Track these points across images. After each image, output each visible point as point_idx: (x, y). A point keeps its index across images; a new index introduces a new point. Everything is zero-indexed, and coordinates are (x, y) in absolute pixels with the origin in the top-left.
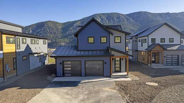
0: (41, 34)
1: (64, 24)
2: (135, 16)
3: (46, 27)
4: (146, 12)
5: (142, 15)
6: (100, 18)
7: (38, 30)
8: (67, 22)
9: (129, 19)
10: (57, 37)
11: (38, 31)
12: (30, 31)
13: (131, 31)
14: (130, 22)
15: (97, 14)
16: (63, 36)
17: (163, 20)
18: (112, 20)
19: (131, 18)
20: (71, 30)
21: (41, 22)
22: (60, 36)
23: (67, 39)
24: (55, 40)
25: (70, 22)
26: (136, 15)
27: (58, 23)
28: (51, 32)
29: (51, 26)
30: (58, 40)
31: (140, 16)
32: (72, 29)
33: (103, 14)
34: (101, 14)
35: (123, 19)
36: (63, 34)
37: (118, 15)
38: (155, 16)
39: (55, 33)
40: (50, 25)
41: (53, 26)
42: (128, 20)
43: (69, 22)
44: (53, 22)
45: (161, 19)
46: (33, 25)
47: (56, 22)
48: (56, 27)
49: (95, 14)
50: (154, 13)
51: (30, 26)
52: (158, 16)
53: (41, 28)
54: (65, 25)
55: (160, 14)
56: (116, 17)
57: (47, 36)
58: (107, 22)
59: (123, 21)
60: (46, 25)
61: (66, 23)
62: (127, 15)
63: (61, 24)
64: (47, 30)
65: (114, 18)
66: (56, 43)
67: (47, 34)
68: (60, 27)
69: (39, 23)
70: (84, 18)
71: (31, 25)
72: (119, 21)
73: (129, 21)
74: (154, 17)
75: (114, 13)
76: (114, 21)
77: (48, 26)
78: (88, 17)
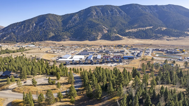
0: (44, 27)
1: (63, 16)
2: (127, 8)
3: (47, 20)
4: (137, 4)
5: (133, 8)
6: (96, 11)
7: (40, 23)
8: (66, 15)
9: (121, 12)
10: (59, 31)
12: (33, 24)
13: (122, 24)
14: (122, 15)
15: (93, 6)
16: (63, 29)
17: (151, 12)
18: (106, 13)
19: (123, 11)
20: (71, 23)
21: (42, 15)
22: (61, 29)
23: (68, 32)
24: (58, 33)
25: (68, 14)
26: (128, 8)
27: (57, 16)
28: (53, 26)
29: (52, 19)
30: (61, 34)
31: (131, 9)
32: (71, 22)
33: (98, 7)
34: (96, 6)
35: (116, 12)
36: (63, 27)
37: (111, 8)
38: (145, 9)
39: (56, 26)
40: (51, 19)
41: (53, 19)
42: (120, 12)
44: (53, 15)
45: (150, 12)
47: (56, 15)
48: (56, 20)
49: (90, 7)
50: (144, 6)
51: (32, 19)
52: (147, 9)
53: (43, 21)
54: (64, 18)
55: (149, 7)
56: (109, 10)
57: (50, 29)
58: (102, 15)
59: (116, 14)
61: (65, 15)
62: (120, 7)
63: (60, 16)
64: (49, 23)
65: (108, 11)
66: (59, 36)
67: (49, 27)
69: (39, 16)
70: (81, 11)
71: (33, 18)
72: (112, 14)
73: (121, 14)
74: (143, 10)
75: (108, 6)
76: (108, 14)
77: (49, 20)
78: (84, 10)
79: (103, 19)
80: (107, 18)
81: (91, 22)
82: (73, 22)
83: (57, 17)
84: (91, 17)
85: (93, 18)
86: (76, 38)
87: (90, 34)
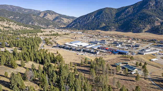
0: (99, 19)
1: (118, 9)
3: (103, 13)
8: (121, 8)
10: (110, 22)
11: (98, 16)
12: (92, 16)
16: (115, 21)
20: (123, 16)
21: (101, 9)
22: (113, 20)
23: (118, 23)
24: (109, 24)
25: (124, 7)
28: (106, 18)
32: (123, 14)
36: (115, 18)
39: (110, 18)
40: (106, 12)
41: (109, 12)
43: (122, 8)
44: (109, 9)
46: (95, 12)
48: (111, 13)
51: (93, 12)
53: (100, 14)
54: (119, 11)
57: (103, 21)
60: (103, 12)
63: (115, 9)
64: (104, 16)
66: (108, 26)
67: (103, 19)
68: (114, 13)
69: (99, 10)
77: (105, 13)
81: (144, 13)
82: (126, 14)
83: (113, 10)
84: (147, 8)
85: (149, 9)
86: (122, 29)
87: (136, 26)
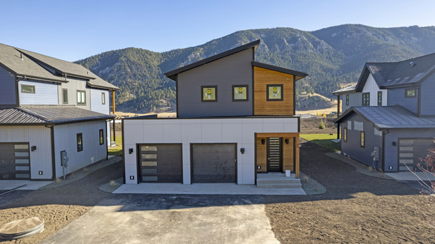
0: (112, 79)
1: (165, 54)
2: (333, 35)
3: (123, 62)
4: (360, 25)
5: (351, 34)
7: (104, 69)
8: (172, 51)
9: (319, 43)
10: (148, 87)
11: (104, 71)
13: (324, 70)
14: (321, 51)
15: (243, 31)
16: (162, 84)
17: (401, 43)
18: (277, 46)
19: (323, 41)
21: (113, 51)
22: (155, 83)
23: (174, 90)
24: (145, 93)
25: (180, 50)
26: (335, 34)
27: (150, 53)
28: (135, 75)
29: (136, 60)
30: (152, 94)
31: (346, 36)
33: (257, 31)
34: (252, 30)
35: (304, 42)
36: (162, 78)
37: (291, 34)
38: (383, 36)
39: (145, 76)
40: (132, 59)
41: (139, 60)
42: (315, 44)
43: (176, 51)
44: (139, 51)
45: (398, 42)
46: (92, 58)
47: (147, 52)
48: (146, 63)
49: (237, 32)
50: (379, 29)
51: (85, 60)
52: (389, 35)
53: (111, 65)
54: (168, 58)
55: (395, 31)
56: (286, 38)
57: (126, 84)
58: (267, 50)
59: (306, 48)
60: (123, 59)
61: (170, 52)
62: (313, 33)
63: (157, 54)
64: (125, 69)
65: (283, 41)
66: (146, 99)
67: (125, 78)
68: (156, 63)
69: (106, 53)
70: (211, 42)
71: (89, 58)
72: (295, 48)
73: (319, 47)
74: (379, 38)
75: (283, 29)
76: (283, 47)
77: (128, 60)
78: (220, 39)
79: (269, 59)
80: (282, 58)
83: (151, 55)
